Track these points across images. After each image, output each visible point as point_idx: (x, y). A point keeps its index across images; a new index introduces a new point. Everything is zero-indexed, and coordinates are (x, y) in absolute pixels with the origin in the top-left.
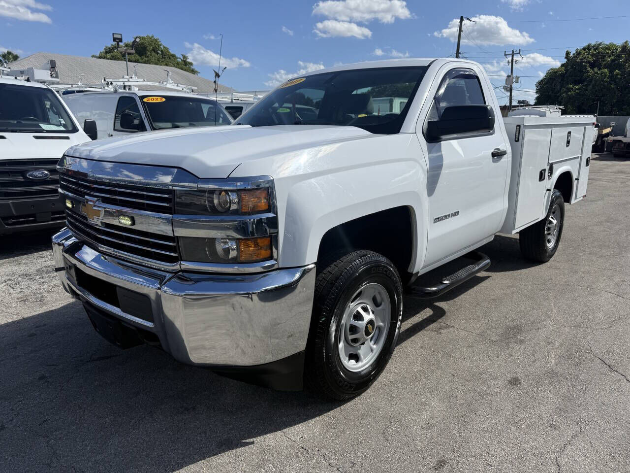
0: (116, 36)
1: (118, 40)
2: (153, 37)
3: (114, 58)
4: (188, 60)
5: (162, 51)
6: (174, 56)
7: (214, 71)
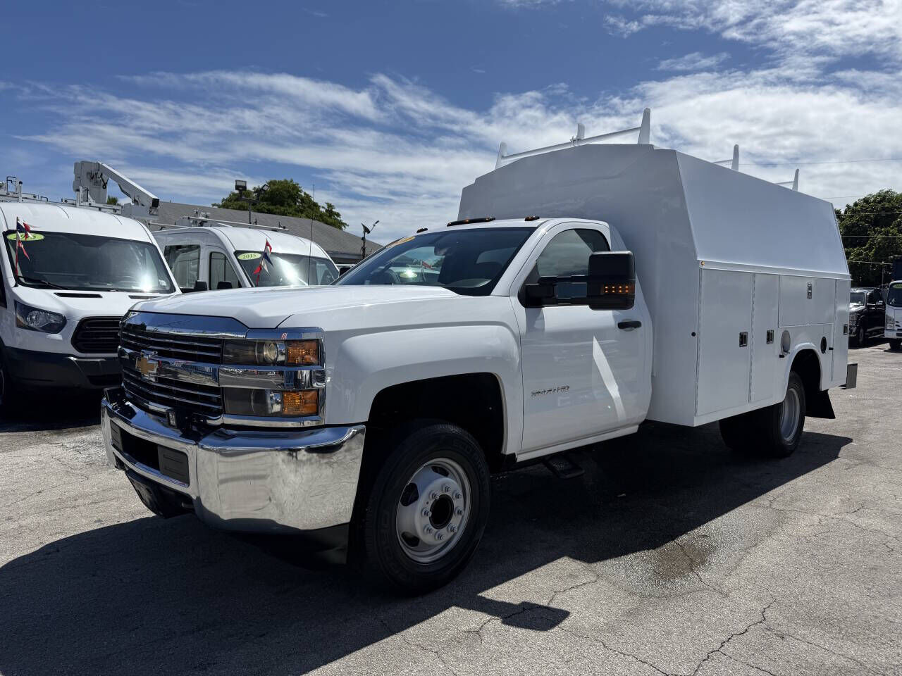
0: (239, 184)
1: (241, 189)
2: (292, 181)
3: (242, 208)
4: (334, 210)
5: (302, 200)
6: (316, 205)
7: (364, 226)
